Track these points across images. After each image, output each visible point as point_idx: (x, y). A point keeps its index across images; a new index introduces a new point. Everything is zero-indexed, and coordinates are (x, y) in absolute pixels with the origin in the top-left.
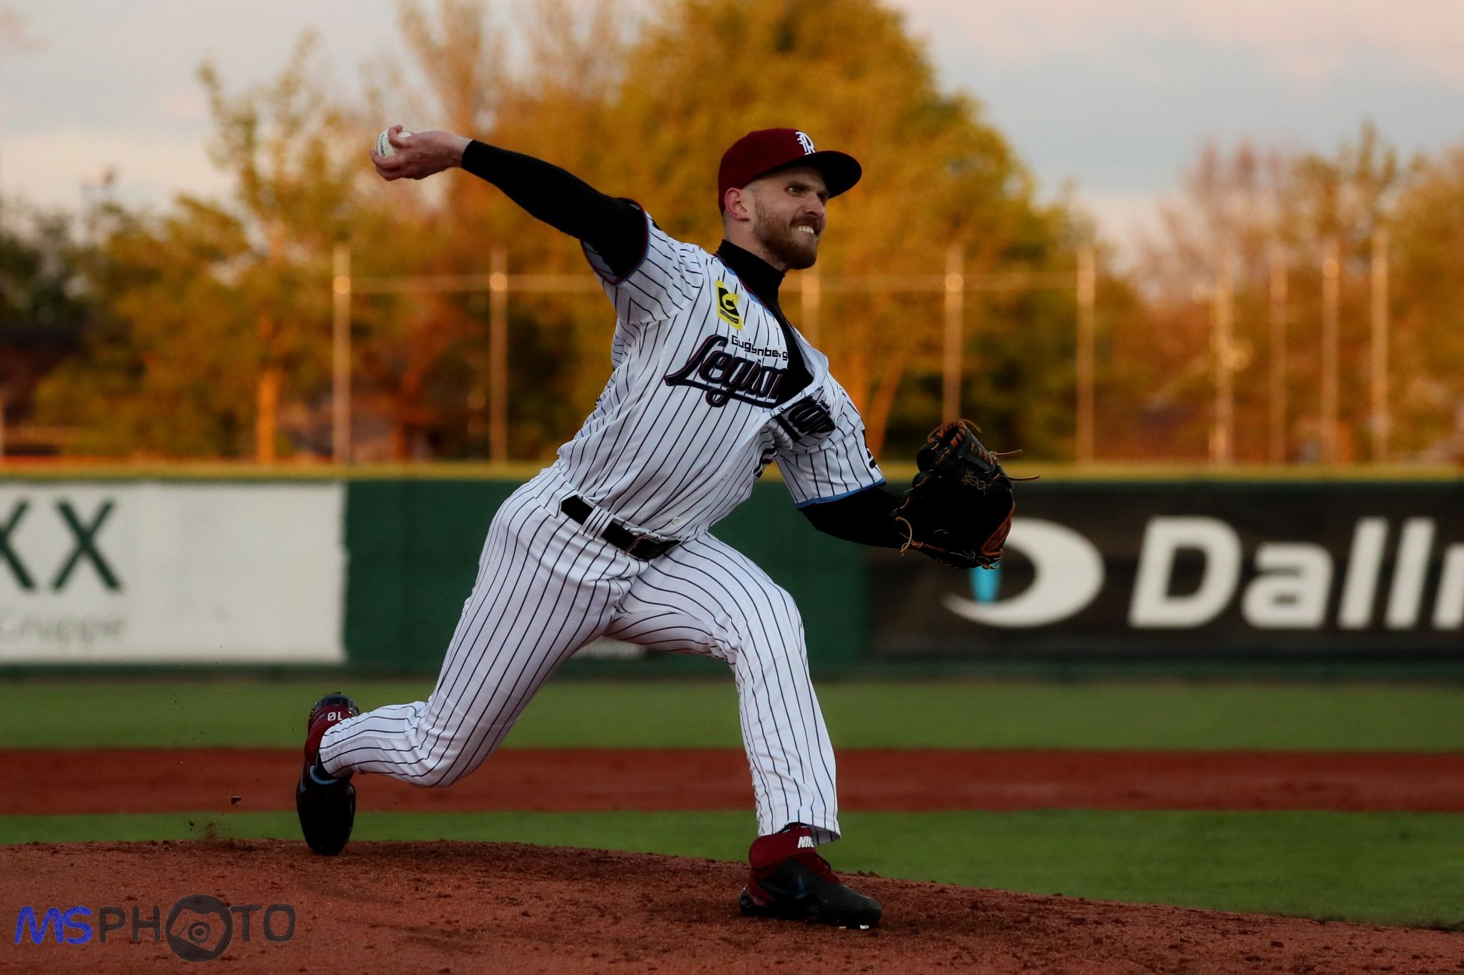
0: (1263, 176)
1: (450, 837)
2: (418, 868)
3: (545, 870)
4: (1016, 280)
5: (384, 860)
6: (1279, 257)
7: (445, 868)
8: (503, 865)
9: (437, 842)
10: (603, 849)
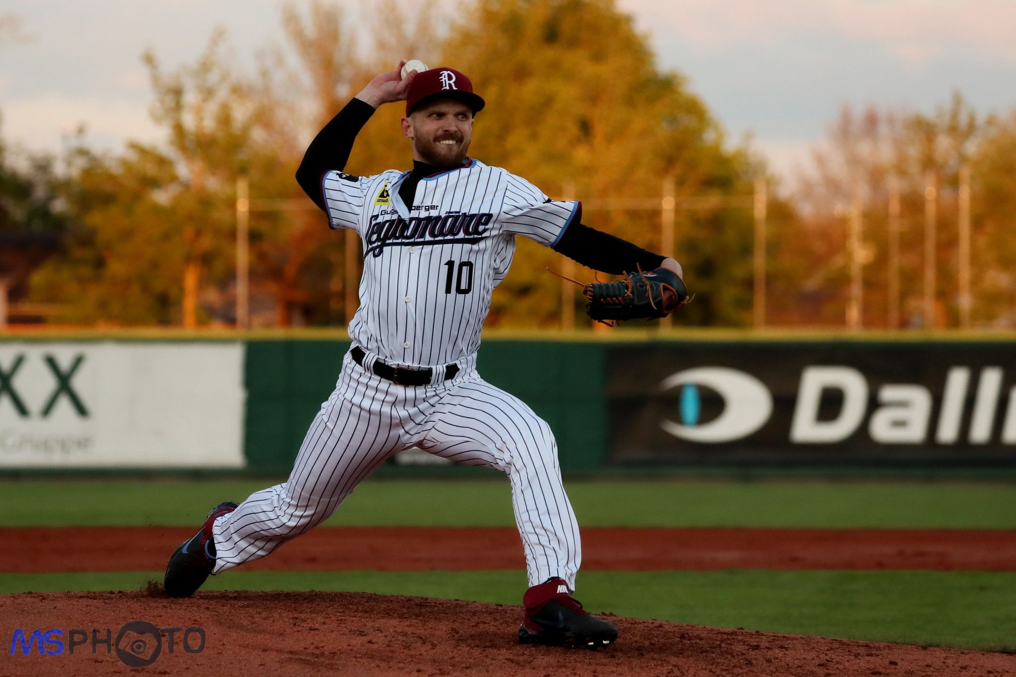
0: (883, 129)
1: (318, 588)
2: (295, 610)
3: (384, 611)
4: (712, 201)
5: (273, 605)
6: (894, 185)
7: (314, 610)
8: (355, 608)
9: (309, 592)
10: (424, 597)
